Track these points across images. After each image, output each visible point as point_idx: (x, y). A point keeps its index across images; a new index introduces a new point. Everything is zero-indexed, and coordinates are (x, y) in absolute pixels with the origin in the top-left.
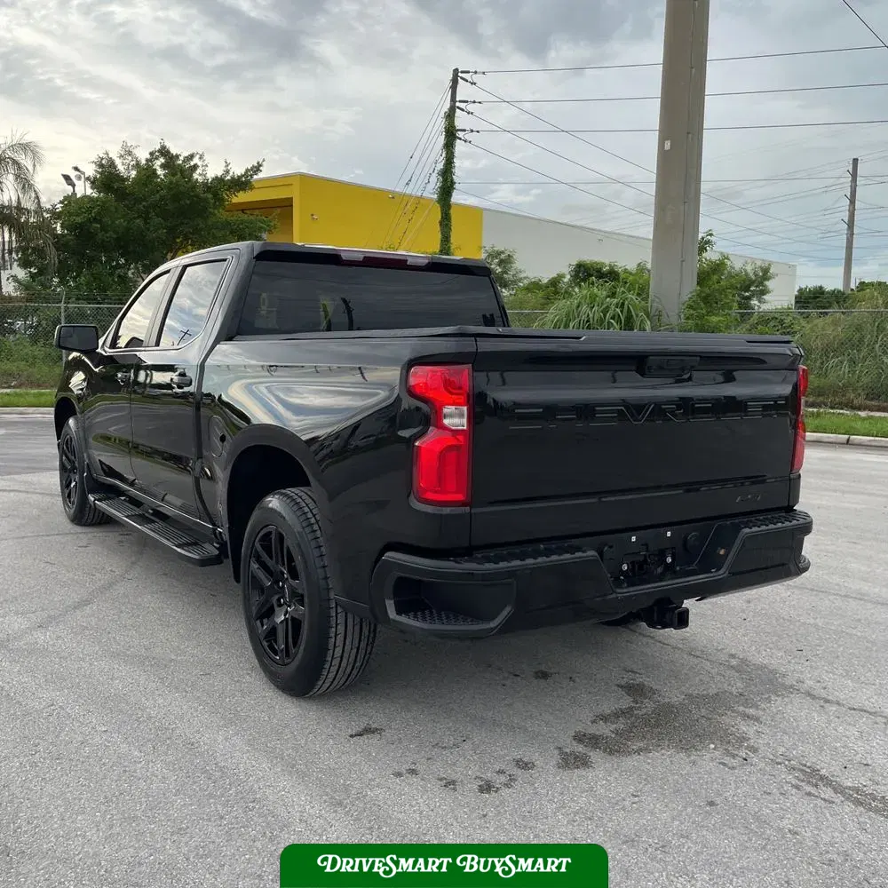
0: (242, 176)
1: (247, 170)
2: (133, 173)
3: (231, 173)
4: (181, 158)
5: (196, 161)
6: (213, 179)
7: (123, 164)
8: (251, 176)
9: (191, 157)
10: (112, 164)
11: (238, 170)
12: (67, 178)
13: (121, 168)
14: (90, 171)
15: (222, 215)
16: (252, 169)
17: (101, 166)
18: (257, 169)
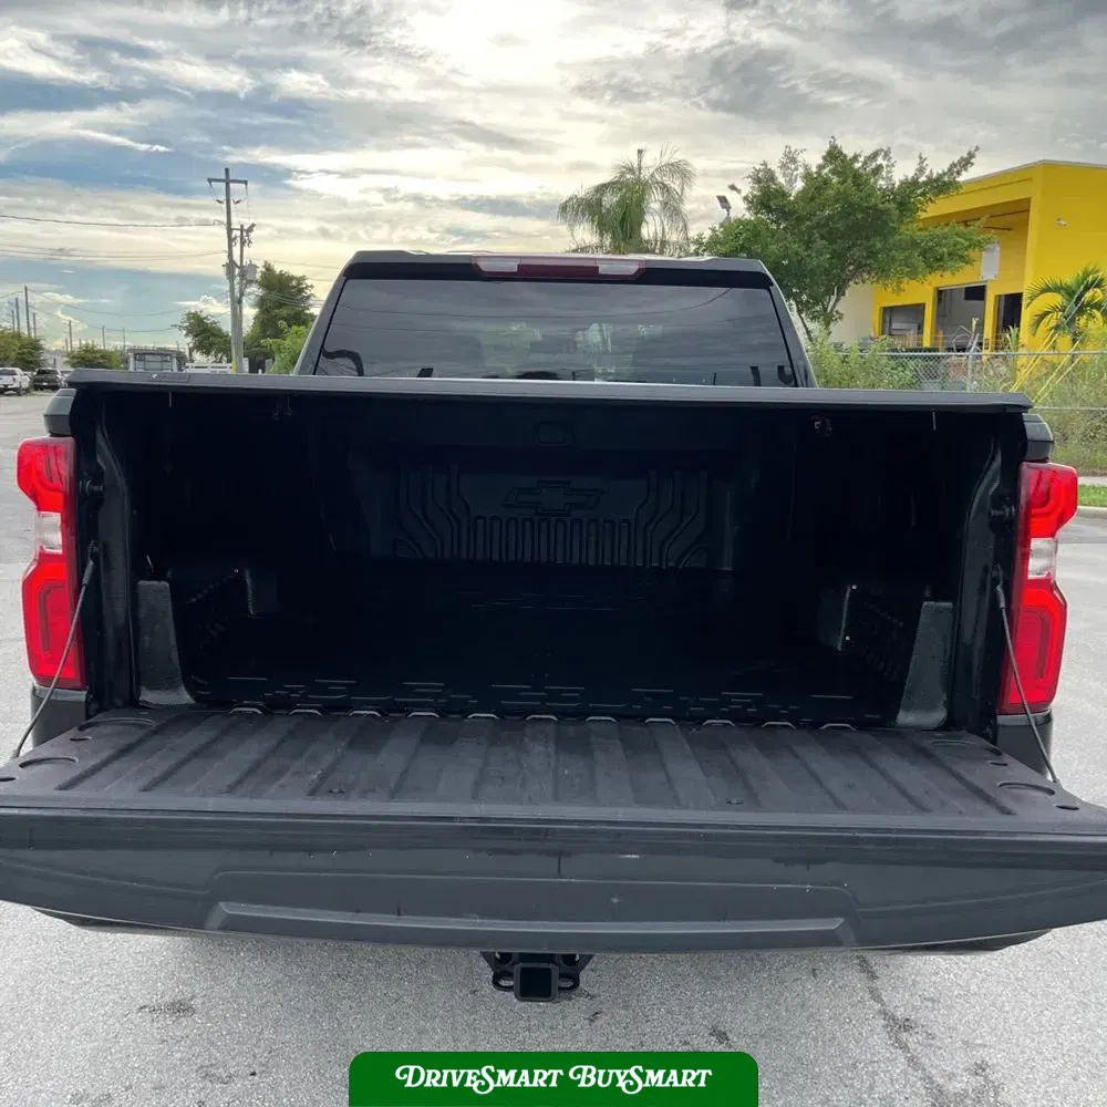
0: (944, 174)
1: (954, 165)
2: (800, 185)
3: (927, 172)
4: (862, 159)
5: (880, 161)
6: (902, 183)
7: (784, 175)
8: (959, 173)
9: (875, 156)
10: (771, 177)
11: (937, 166)
12: (723, 200)
13: (781, 180)
14: (747, 188)
15: (909, 230)
16: (959, 162)
17: (758, 181)
18: (966, 162)
